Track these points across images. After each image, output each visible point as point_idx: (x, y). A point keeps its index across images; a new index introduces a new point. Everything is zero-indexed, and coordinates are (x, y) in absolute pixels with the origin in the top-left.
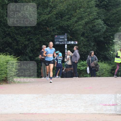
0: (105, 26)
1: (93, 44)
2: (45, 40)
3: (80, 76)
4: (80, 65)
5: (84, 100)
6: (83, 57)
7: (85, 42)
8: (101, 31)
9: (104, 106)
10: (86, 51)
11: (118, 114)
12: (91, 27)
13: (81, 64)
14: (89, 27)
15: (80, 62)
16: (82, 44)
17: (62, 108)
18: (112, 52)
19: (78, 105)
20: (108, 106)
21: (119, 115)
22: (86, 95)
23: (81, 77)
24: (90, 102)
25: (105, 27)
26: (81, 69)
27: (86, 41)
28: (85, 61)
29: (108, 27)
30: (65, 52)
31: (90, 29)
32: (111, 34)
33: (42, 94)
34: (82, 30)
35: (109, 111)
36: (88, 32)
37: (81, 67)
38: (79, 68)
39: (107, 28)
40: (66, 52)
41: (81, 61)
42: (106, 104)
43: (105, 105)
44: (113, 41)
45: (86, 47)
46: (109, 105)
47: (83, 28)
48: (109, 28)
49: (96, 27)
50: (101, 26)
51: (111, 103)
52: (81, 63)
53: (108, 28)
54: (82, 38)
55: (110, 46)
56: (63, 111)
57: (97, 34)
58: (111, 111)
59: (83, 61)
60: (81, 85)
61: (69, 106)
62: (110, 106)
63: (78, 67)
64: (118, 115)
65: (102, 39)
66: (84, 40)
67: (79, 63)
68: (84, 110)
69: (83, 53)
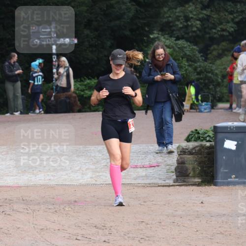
0: (133, 5)
1: (109, 43)
2: (10, 37)
3: (83, 110)
4: (83, 87)
5: (93, 157)
6: (90, 71)
7: (92, 40)
8: (126, 17)
9: (132, 169)
10: (96, 59)
11: (160, 184)
12: (105, 9)
13: (85, 85)
14: (101, 9)
15: (83, 81)
16: (86, 43)
17: (48, 175)
18: (147, 60)
19: (80, 168)
20: (139, 169)
21: (163, 186)
22: (95, 148)
23: (85, 112)
24: (105, 160)
25: (133, 8)
26: (85, 96)
27: (95, 38)
28: (93, 79)
29: (139, 8)
30: (52, 61)
31: (102, 13)
32: (145, 21)
33: (5, 147)
34: (86, 14)
35: (143, 179)
36: (99, 18)
37: (87, 92)
38: (82, 93)
39: (137, 11)
40: (54, 60)
41: (85, 79)
42: (136, 164)
43: (134, 168)
44: (150, 37)
45: (94, 49)
46: (144, 167)
47: (88, 10)
48: (142, 10)
49: (115, 8)
50: (125, 7)
51: (147, 163)
52: (86, 83)
53: (140, 10)
54: (87, 32)
55: (143, 47)
56: (50, 180)
57: (118, 22)
58: (147, 179)
59: (89, 79)
60: (85, 128)
61: (62, 169)
62: (145, 169)
63: (80, 92)
64: (160, 186)
65: (127, 33)
66: (92, 34)
67: (82, 83)
68: (91, 178)
69: (88, 62)
